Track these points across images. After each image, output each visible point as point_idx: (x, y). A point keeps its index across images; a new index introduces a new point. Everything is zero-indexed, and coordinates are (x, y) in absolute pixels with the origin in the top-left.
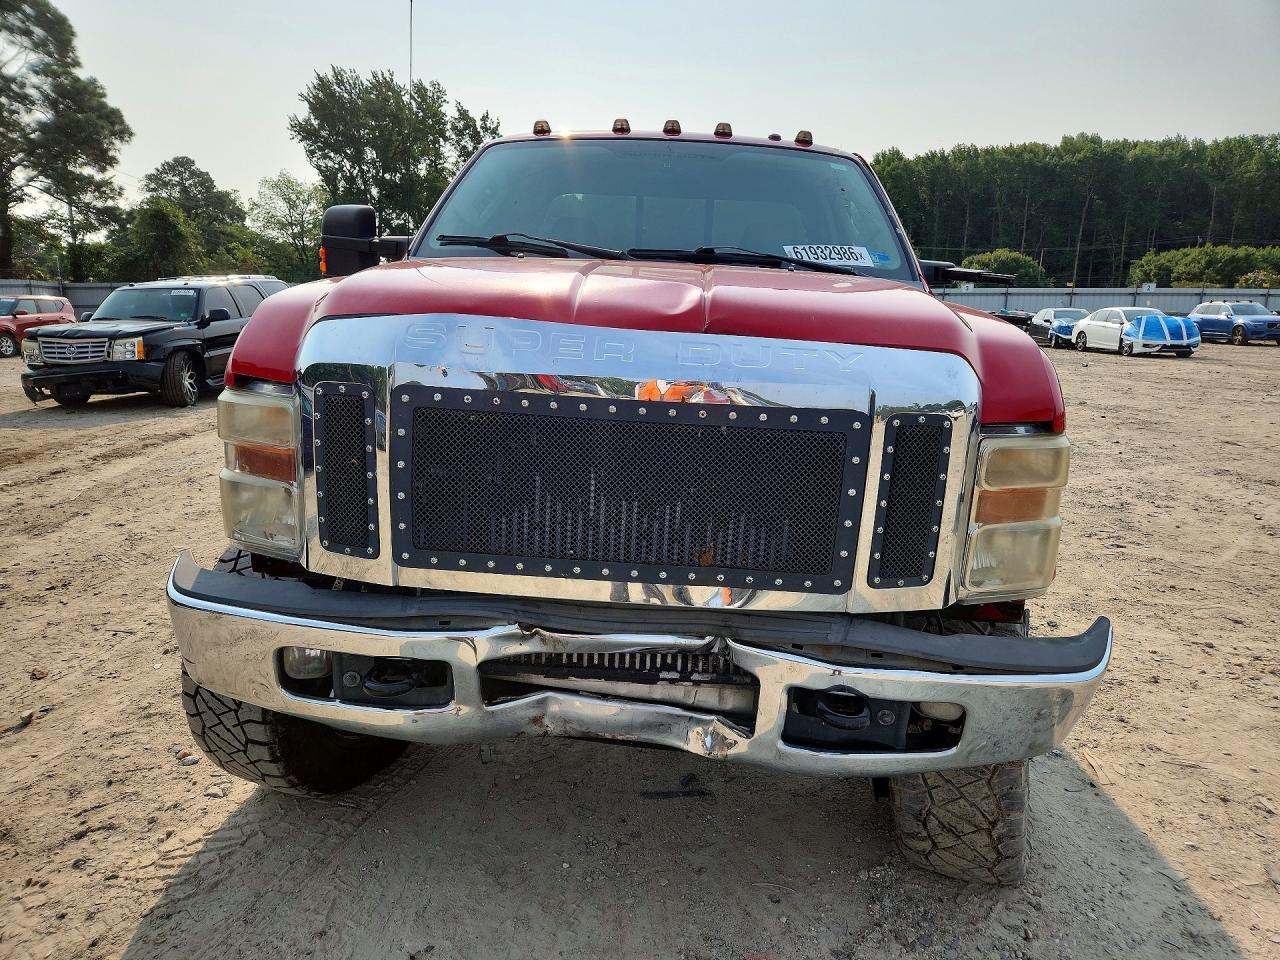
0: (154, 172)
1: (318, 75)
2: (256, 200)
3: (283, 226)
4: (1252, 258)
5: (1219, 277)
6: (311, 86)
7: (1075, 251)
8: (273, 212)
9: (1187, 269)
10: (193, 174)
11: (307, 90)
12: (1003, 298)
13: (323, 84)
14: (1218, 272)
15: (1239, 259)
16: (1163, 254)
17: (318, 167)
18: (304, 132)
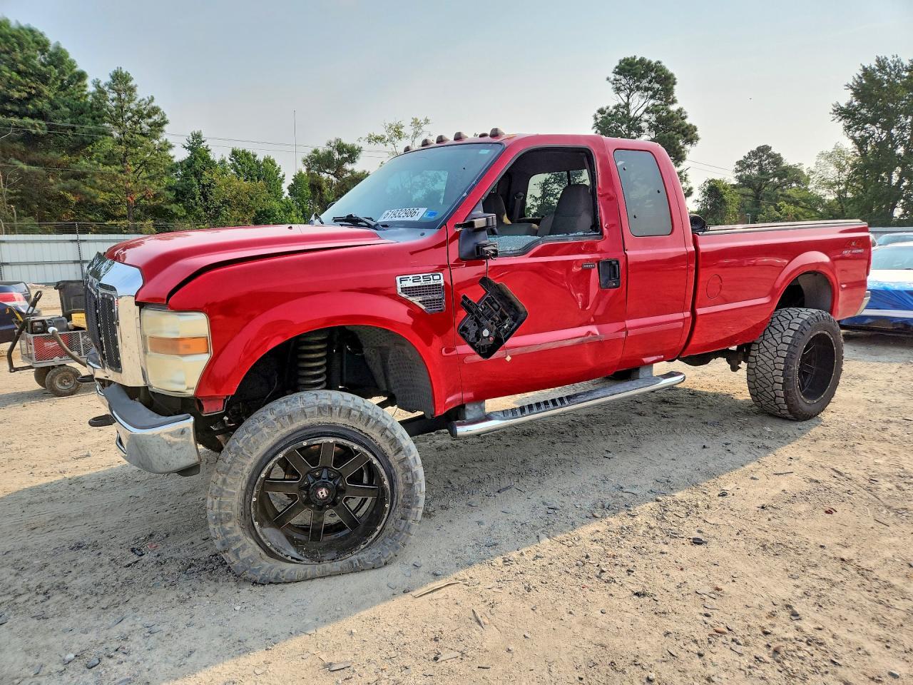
0: (742, 159)
1: (864, 67)
2: (813, 168)
3: (831, 185)
6: (856, 77)
8: (825, 176)
10: (770, 156)
11: (852, 81)
13: (867, 73)
17: (853, 138)
18: (845, 113)
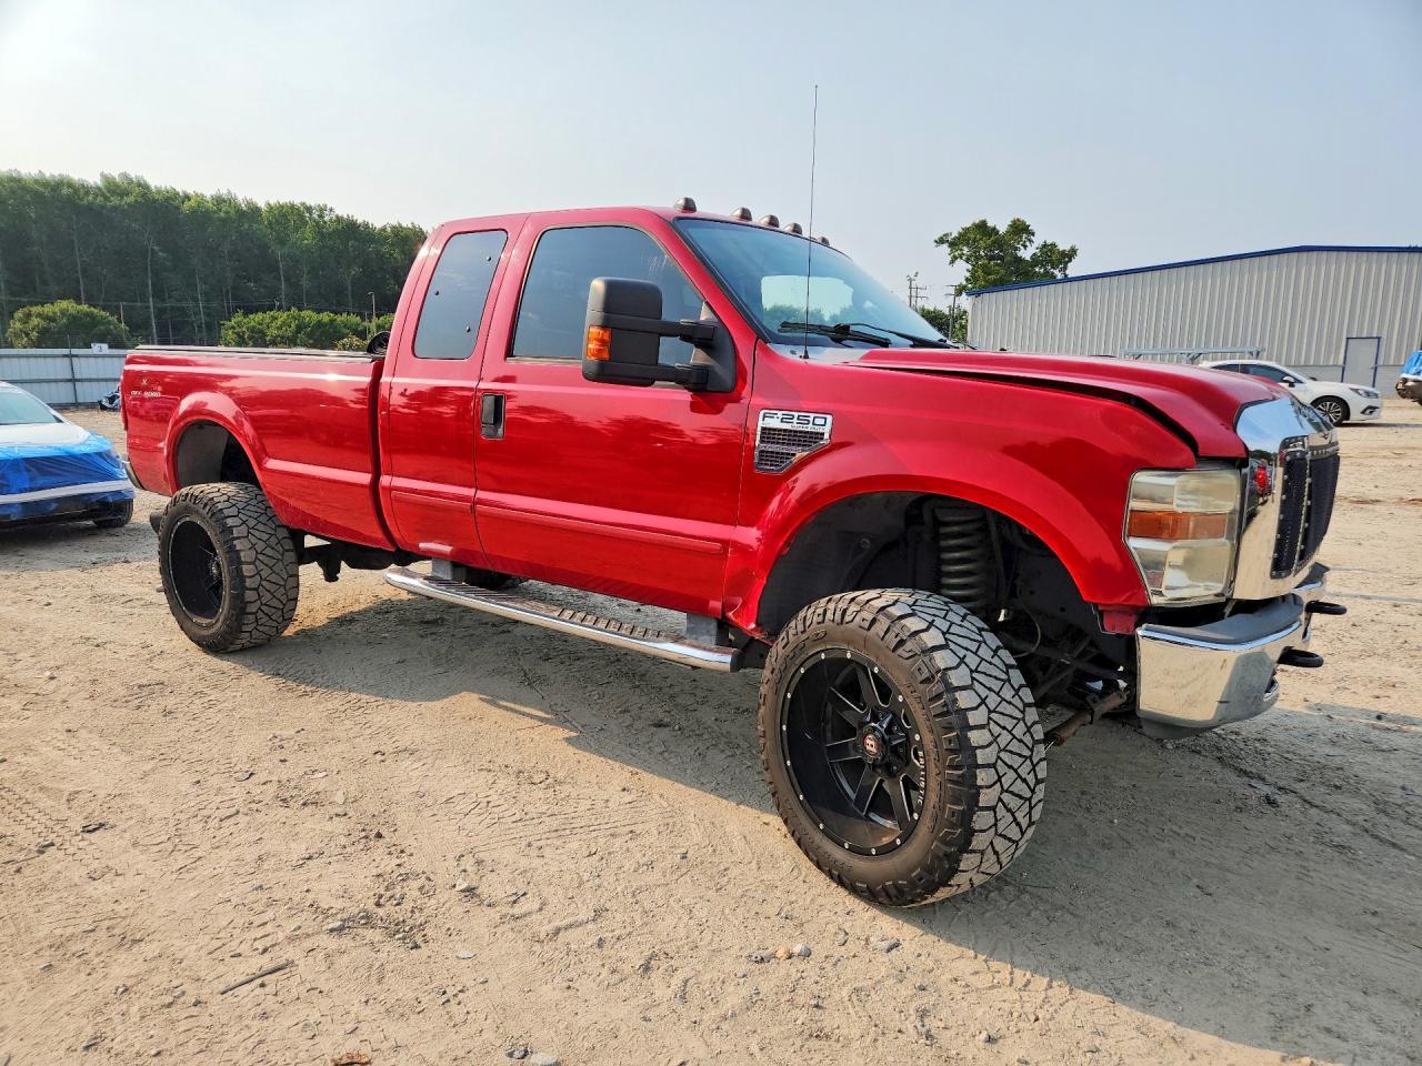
4: (335, 323)
5: (311, 342)
7: (148, 307)
9: (280, 333)
12: (67, 360)
14: (310, 336)
15: (325, 325)
16: (251, 316)
